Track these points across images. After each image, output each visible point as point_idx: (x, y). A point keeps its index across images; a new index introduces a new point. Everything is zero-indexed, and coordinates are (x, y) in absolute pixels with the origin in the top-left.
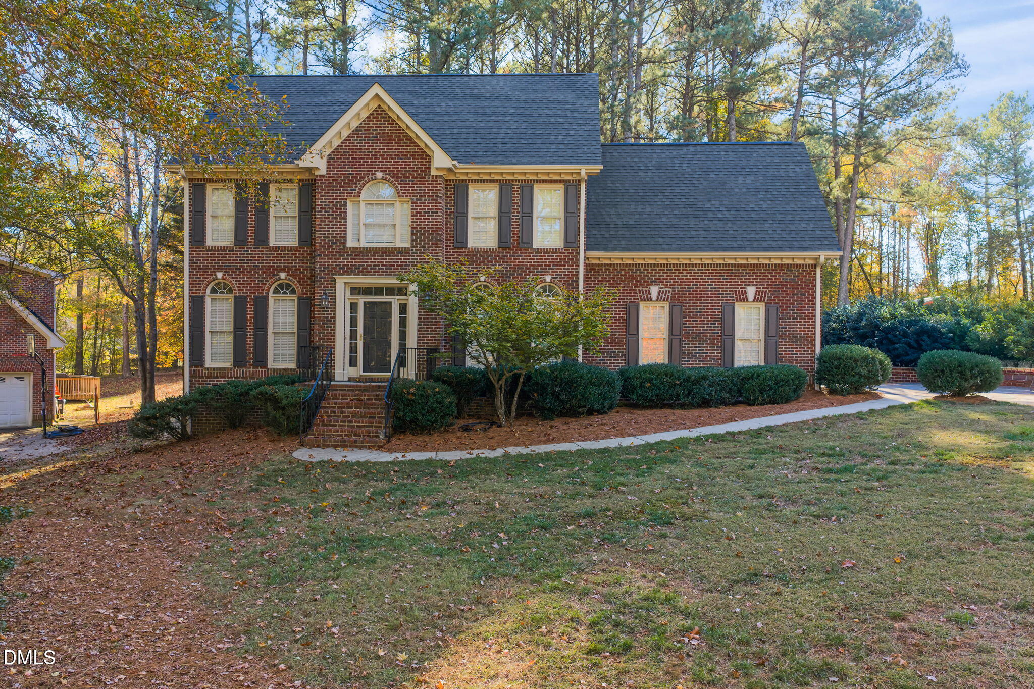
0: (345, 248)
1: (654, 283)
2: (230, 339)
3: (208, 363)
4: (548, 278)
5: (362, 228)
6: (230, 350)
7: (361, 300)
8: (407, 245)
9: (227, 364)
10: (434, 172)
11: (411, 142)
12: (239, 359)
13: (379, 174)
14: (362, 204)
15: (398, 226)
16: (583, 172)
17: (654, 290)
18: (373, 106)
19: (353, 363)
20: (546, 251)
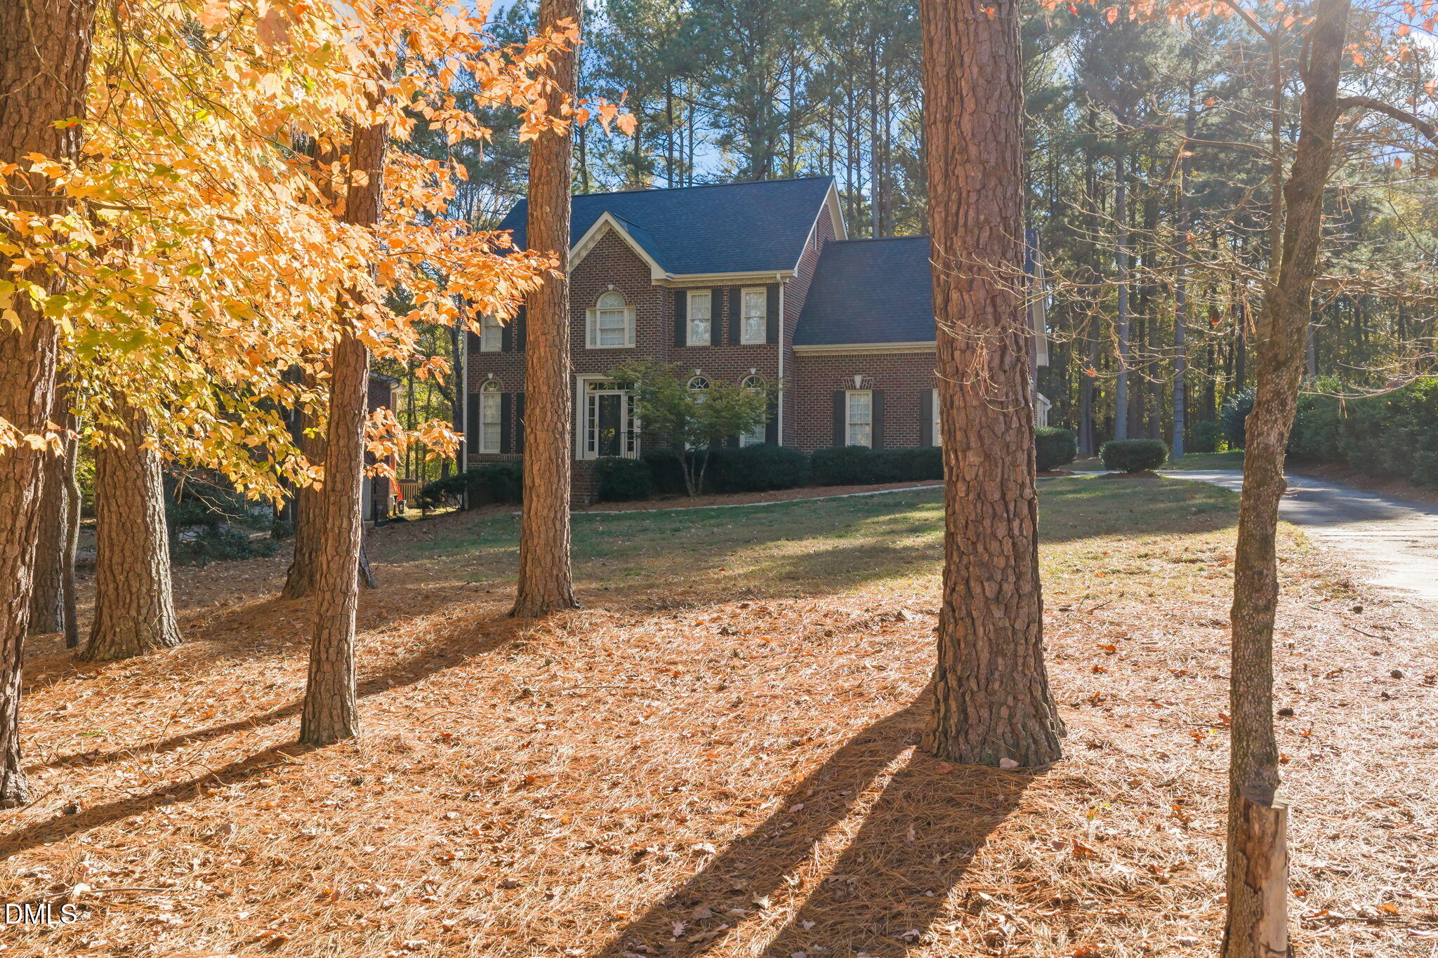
0: (584, 350)
1: (857, 373)
2: (499, 429)
3: (482, 450)
4: (753, 371)
5: (598, 333)
6: (498, 438)
7: (597, 394)
8: (633, 346)
9: (497, 451)
10: (653, 283)
11: (636, 258)
12: (505, 446)
13: (611, 287)
14: (598, 313)
15: (627, 331)
16: (778, 276)
17: (858, 379)
18: (606, 229)
19: (591, 448)
20: (751, 347)
